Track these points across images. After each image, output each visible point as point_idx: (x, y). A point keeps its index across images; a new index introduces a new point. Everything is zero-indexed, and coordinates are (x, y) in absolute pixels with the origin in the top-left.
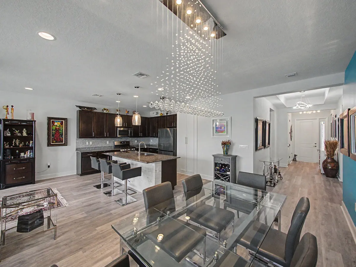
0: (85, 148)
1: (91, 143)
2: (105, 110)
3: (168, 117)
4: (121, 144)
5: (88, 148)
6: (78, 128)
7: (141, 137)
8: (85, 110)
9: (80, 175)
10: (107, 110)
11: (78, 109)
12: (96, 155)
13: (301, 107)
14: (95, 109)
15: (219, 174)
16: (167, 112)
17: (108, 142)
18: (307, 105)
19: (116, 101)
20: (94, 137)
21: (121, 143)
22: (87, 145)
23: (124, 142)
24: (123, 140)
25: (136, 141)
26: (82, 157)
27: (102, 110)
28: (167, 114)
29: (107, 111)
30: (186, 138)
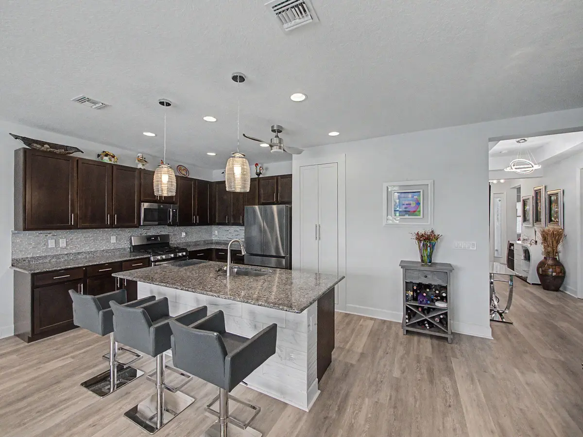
0: (46, 257)
1: (63, 243)
2: (107, 155)
3: (262, 182)
4: (149, 242)
5: (53, 257)
6: (21, 200)
7: (194, 225)
8: (43, 151)
9: (27, 339)
10: (113, 157)
11: (21, 145)
12: (82, 276)
13: (516, 168)
14: (78, 150)
15: (417, 307)
16: (258, 171)
17: (113, 240)
18: (534, 166)
19: (145, 133)
20: (75, 227)
21: (149, 238)
22: (51, 249)
23: (156, 237)
24: (155, 231)
25: (184, 234)
26: (34, 287)
27: (99, 156)
28: (258, 174)
29: (113, 159)
30: (318, 228)
